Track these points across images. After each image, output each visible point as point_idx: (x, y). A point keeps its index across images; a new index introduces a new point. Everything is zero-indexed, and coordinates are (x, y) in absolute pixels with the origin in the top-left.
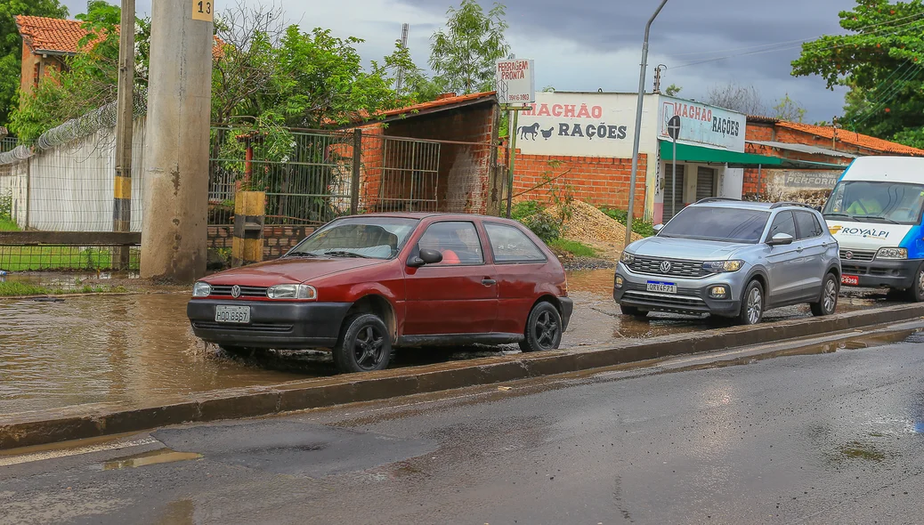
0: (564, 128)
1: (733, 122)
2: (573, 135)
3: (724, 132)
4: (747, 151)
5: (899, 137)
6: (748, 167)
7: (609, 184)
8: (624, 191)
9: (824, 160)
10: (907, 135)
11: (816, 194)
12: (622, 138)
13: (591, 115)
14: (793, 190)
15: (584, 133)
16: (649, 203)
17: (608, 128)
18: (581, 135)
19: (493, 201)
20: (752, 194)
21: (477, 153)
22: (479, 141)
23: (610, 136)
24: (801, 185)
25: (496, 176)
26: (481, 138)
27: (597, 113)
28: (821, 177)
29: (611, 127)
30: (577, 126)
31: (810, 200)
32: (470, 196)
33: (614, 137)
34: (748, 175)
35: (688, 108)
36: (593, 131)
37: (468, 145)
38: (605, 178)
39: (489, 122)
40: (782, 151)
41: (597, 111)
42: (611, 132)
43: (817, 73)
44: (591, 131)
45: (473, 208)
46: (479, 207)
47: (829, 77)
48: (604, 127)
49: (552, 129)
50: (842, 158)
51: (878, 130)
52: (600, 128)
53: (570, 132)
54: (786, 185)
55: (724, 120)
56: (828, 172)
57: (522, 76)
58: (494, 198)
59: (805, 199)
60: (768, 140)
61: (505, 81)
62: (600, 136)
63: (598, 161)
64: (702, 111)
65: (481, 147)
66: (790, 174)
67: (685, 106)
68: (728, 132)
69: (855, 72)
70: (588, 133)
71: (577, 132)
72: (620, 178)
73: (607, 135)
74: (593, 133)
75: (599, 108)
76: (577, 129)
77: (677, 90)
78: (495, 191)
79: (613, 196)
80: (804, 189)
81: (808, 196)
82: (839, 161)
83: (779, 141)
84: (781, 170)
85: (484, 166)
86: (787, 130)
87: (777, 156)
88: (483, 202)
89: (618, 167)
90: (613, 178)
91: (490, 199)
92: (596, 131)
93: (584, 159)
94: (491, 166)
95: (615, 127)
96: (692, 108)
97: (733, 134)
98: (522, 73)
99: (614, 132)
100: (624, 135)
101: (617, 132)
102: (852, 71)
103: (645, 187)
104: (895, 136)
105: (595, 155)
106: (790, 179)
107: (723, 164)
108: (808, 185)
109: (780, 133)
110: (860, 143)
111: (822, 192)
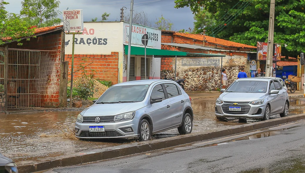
0: (75, 40)
1: (156, 34)
2: (80, 43)
3: (152, 40)
4: (162, 49)
5: (232, 39)
6: (163, 57)
7: (99, 68)
8: (107, 71)
9: (201, 52)
10: (236, 37)
11: (197, 69)
12: (105, 44)
13: (89, 33)
14: (186, 68)
15: (86, 42)
16: (120, 77)
17: (98, 40)
18: (84, 44)
19: (64, 78)
20: (165, 70)
21: (53, 56)
22: (54, 49)
23: (99, 44)
24: (190, 65)
25: (64, 66)
26: (55, 48)
27: (92, 32)
28: (200, 61)
29: (99, 39)
30: (82, 39)
31: (194, 73)
32: (50, 76)
33: (101, 44)
34: (163, 61)
35: (136, 28)
36: (90, 41)
37: (47, 52)
38: (97, 65)
39: (60, 40)
40: (179, 48)
41: (92, 31)
42: (99, 42)
43: (188, 6)
44: (89, 41)
45: (52, 82)
46: (56, 81)
47: (194, 7)
48: (96, 39)
49: (69, 41)
50: (210, 51)
51: (221, 35)
52: (94, 39)
53: (78, 42)
54: (182, 65)
55: (152, 34)
56: (203, 58)
57: (77, 17)
58: (64, 77)
59: (192, 72)
60: (170, 42)
61: (68, 20)
62: (94, 44)
63: (93, 57)
64: (142, 29)
65: (55, 52)
66: (184, 60)
67: (135, 27)
68: (154, 40)
69: (207, 5)
70: (88, 43)
71: (82, 42)
72: (105, 65)
73: (98, 43)
74: (90, 43)
75: (93, 30)
76: (82, 41)
77: (108, 16)
78: (64, 73)
79: (102, 74)
80: (192, 67)
81: (193, 71)
82: (209, 52)
83: (175, 42)
84: (180, 58)
85: (57, 62)
86: (179, 37)
87: (177, 51)
88: (58, 79)
89: (104, 59)
90: (101, 65)
91: (62, 78)
92: (92, 41)
93: (86, 55)
94: (61, 62)
95: (101, 39)
96: (138, 28)
97: (155, 40)
98: (77, 16)
99: (101, 42)
100: (106, 43)
101: (102, 42)
102: (206, 5)
103: (118, 69)
104: (230, 38)
105: (92, 54)
106: (184, 62)
107: (152, 56)
108: (194, 65)
109: (176, 39)
110: (218, 43)
111: (201, 68)
